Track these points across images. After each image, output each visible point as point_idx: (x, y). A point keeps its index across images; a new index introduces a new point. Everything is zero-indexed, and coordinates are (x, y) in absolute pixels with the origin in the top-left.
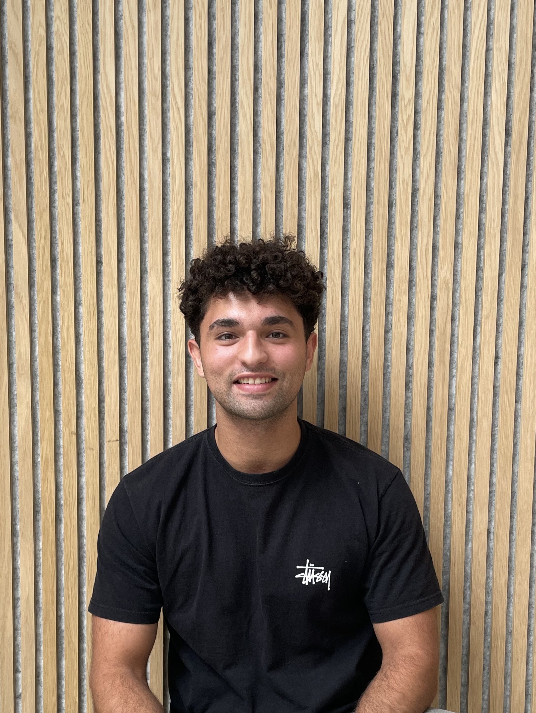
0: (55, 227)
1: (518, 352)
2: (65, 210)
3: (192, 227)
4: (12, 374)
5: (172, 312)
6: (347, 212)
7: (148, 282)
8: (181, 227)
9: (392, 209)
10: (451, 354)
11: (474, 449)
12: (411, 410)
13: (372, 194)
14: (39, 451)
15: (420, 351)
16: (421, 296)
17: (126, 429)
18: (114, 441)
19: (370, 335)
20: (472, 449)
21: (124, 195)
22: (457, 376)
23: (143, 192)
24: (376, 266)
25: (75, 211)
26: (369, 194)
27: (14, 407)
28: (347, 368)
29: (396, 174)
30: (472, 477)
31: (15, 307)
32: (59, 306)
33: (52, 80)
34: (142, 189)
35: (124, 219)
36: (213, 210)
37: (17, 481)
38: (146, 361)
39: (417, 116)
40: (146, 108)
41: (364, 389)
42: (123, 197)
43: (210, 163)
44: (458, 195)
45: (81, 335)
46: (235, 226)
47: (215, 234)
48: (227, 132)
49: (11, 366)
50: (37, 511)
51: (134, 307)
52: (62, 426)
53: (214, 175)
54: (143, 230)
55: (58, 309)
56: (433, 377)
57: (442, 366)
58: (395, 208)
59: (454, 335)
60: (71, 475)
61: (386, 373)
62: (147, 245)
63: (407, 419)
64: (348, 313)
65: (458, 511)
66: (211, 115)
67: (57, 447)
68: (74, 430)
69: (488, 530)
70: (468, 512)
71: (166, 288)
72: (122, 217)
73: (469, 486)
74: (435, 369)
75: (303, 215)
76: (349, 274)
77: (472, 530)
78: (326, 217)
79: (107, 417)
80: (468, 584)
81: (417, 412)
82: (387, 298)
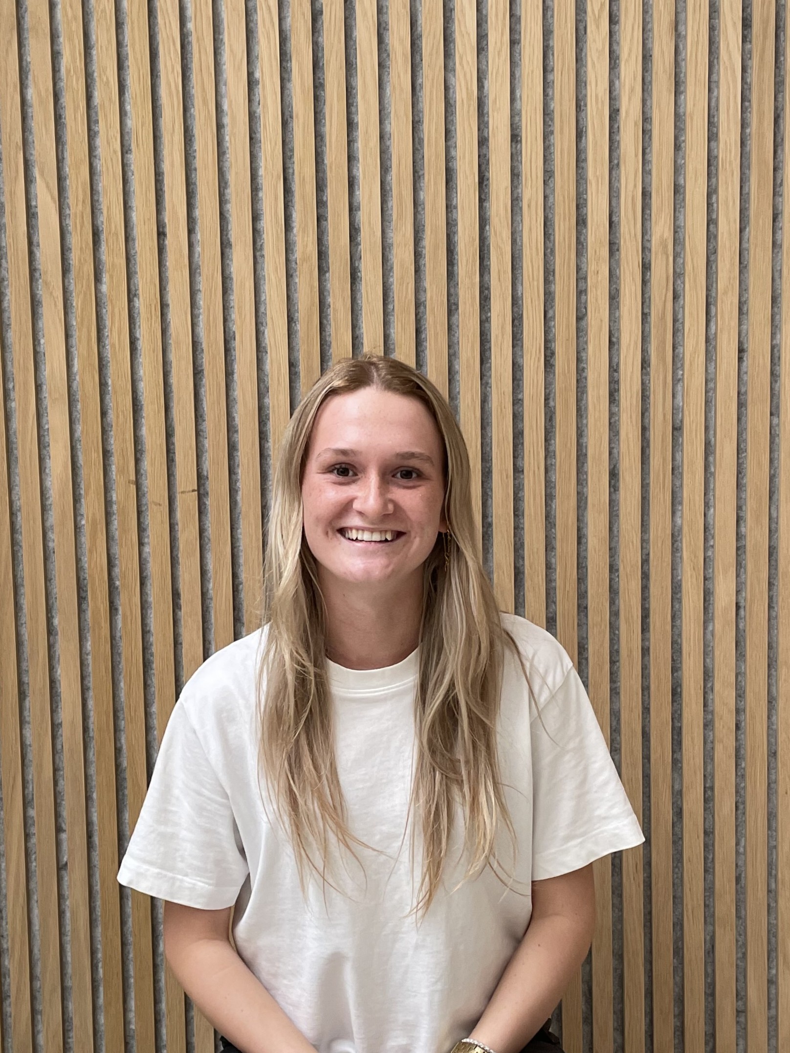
0: (97, 185)
1: (772, 341)
2: (112, 159)
3: (293, 178)
4: (41, 399)
5: (268, 301)
6: (516, 147)
7: (232, 260)
8: (278, 178)
9: (581, 141)
10: (675, 348)
11: (712, 486)
12: (618, 432)
13: (552, 120)
14: (83, 510)
15: (629, 345)
16: (628, 265)
17: (206, 474)
18: (189, 492)
19: (555, 324)
20: (709, 486)
21: (194, 136)
22: (684, 379)
23: (222, 130)
24: (562, 224)
25: (125, 161)
26: (548, 119)
27: (44, 447)
28: (523, 374)
29: (586, 89)
30: (711, 527)
31: (44, 303)
32: (104, 299)
34: (220, 126)
35: (195, 169)
36: (322, 151)
37: (52, 554)
38: (233, 374)
39: (613, 3)
40: (223, 8)
41: (549, 403)
42: (193, 138)
43: (317, 84)
44: (677, 116)
45: (138, 339)
46: (354, 173)
47: (326, 186)
48: (340, 40)
49: (39, 388)
50: (82, 597)
51: (213, 297)
52: (114, 473)
53: (323, 101)
54: (224, 185)
55: (104, 303)
56: (649, 383)
57: (661, 366)
58: (587, 139)
59: (678, 321)
60: (129, 543)
61: (581, 379)
62: (230, 207)
63: (613, 445)
64: (522, 294)
65: (691, 576)
66: (316, 15)
67: (108, 503)
68: (133, 477)
69: (737, 604)
70: (706, 579)
71: (259, 267)
72: (193, 167)
73: (706, 540)
74: (653, 369)
75: (453, 153)
76: (521, 236)
77: (713, 604)
78: (485, 156)
79: (179, 457)
80: (709, 685)
81: (627, 434)
82: (578, 269)
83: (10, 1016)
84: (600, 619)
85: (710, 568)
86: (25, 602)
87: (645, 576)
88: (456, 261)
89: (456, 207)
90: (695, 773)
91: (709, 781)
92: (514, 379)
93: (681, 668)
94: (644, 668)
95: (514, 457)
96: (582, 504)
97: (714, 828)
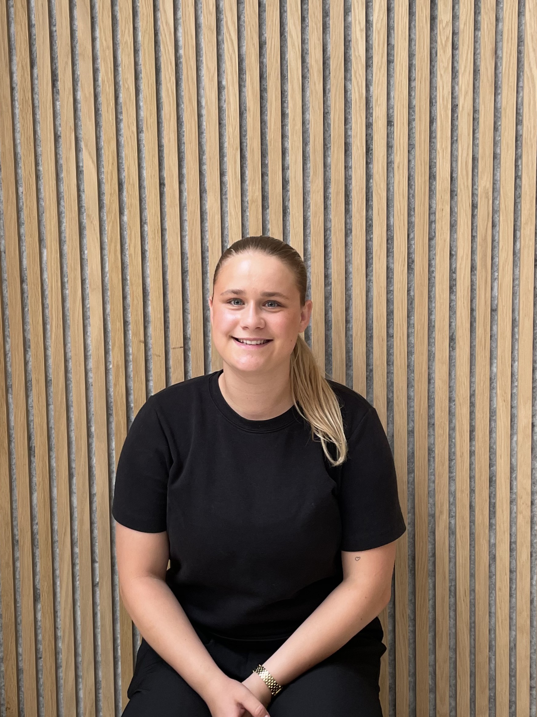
0: (122, 153)
2: (131, 137)
3: (246, 149)
4: (84, 289)
5: (229, 228)
6: (391, 129)
7: (207, 201)
8: (237, 149)
9: (433, 125)
10: (492, 258)
11: (516, 347)
12: (455, 312)
13: (414, 111)
14: (111, 359)
15: (463, 256)
16: (463, 205)
17: (189, 336)
18: (178, 348)
19: (414, 243)
20: (515, 347)
21: (183, 122)
22: (498, 278)
23: (201, 119)
24: (419, 178)
25: (139, 138)
26: (411, 111)
27: (87, 319)
28: (393, 275)
29: (436, 91)
30: (516, 374)
31: (87, 228)
32: (126, 226)
33: (117, 19)
34: (200, 116)
35: (184, 143)
36: (265, 132)
37: (91, 386)
38: (207, 273)
39: (455, 36)
40: (203, 40)
41: (410, 293)
43: (262, 89)
44: (496, 109)
45: (147, 251)
46: (286, 146)
47: (267, 154)
48: (277, 60)
49: (84, 282)
50: (110, 414)
51: (194, 224)
52: (131, 335)
53: (266, 100)
54: (202, 153)
55: (125, 228)
56: (476, 280)
57: (484, 270)
58: (436, 124)
59: (495, 241)
60: (140, 379)
61: (431, 278)
62: (205, 167)
63: (452, 320)
64: (393, 223)
65: (503, 406)
66: (262, 45)
67: (126, 354)
68: (142, 338)
69: (532, 423)
70: (512, 407)
71: (224, 205)
72: (182, 142)
73: (512, 382)
74: (478, 272)
75: (349, 133)
76: (393, 186)
77: (517, 424)
78: (370, 134)
79: (172, 326)
80: (514, 476)
81: (461, 313)
82: (430, 207)
83: (62, 679)
84: (442, 432)
85: (515, 400)
86: (73, 416)
87: (472, 405)
88: (350, 202)
89: (351, 168)
90: (504, 533)
91: (513, 538)
92: (388, 277)
93: (495, 465)
94: (471, 464)
95: (387, 327)
96: (431, 358)
97: (516, 568)
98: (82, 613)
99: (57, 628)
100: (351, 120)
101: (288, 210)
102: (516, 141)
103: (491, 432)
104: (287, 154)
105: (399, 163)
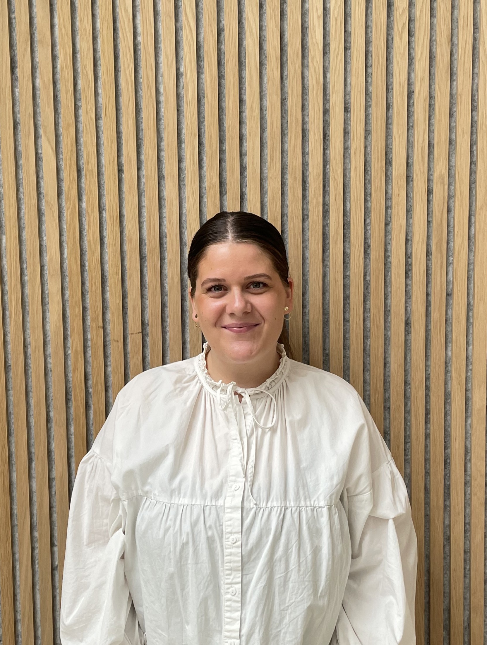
0: (80, 140)
2: (89, 123)
3: (204, 135)
4: (44, 275)
6: (347, 116)
7: (165, 187)
8: (195, 135)
9: (389, 111)
10: (448, 243)
11: (471, 332)
12: (411, 296)
13: (370, 98)
14: (69, 344)
15: (418, 241)
16: (418, 191)
17: (147, 322)
18: (136, 333)
19: (371, 228)
20: (469, 331)
21: (141, 109)
22: (453, 263)
23: (159, 105)
24: (376, 164)
25: (98, 125)
26: (368, 98)
27: (45, 305)
28: (350, 260)
29: (392, 78)
30: (470, 357)
31: (46, 214)
32: (84, 212)
33: (75, 6)
34: (158, 102)
35: (142, 130)
36: (223, 118)
37: (50, 372)
38: (164, 259)
39: (411, 23)
40: (161, 27)
41: (366, 278)
42: (141, 110)
43: (220, 76)
44: (451, 96)
45: (105, 237)
46: (243, 132)
47: (225, 140)
48: (235, 47)
49: (43, 268)
50: (68, 399)
51: (153, 211)
52: (89, 321)
53: (223, 86)
54: (160, 140)
56: (431, 265)
57: (439, 255)
58: (392, 110)
59: (450, 226)
60: (98, 365)
61: (387, 263)
62: (163, 154)
63: (407, 305)
64: (350, 209)
65: (458, 389)
66: (220, 31)
67: (85, 340)
68: (101, 324)
70: (466, 390)
71: (182, 192)
72: (141, 129)
73: (467, 365)
74: (433, 257)
75: (306, 119)
76: (350, 172)
77: (471, 406)
78: (327, 121)
79: (130, 312)
80: (468, 458)
81: (417, 298)
82: (386, 193)
84: (398, 416)
85: (469, 383)
86: (32, 402)
88: (307, 188)
89: (308, 154)
90: (459, 514)
91: (467, 519)
92: (344, 262)
93: (450, 447)
94: (426, 446)
95: (344, 312)
96: (387, 342)
97: (470, 549)
98: (41, 598)
99: (17, 611)
100: (308, 107)
101: (245, 196)
102: (472, 127)
103: (445, 415)
104: (244, 141)
105: (356, 149)
